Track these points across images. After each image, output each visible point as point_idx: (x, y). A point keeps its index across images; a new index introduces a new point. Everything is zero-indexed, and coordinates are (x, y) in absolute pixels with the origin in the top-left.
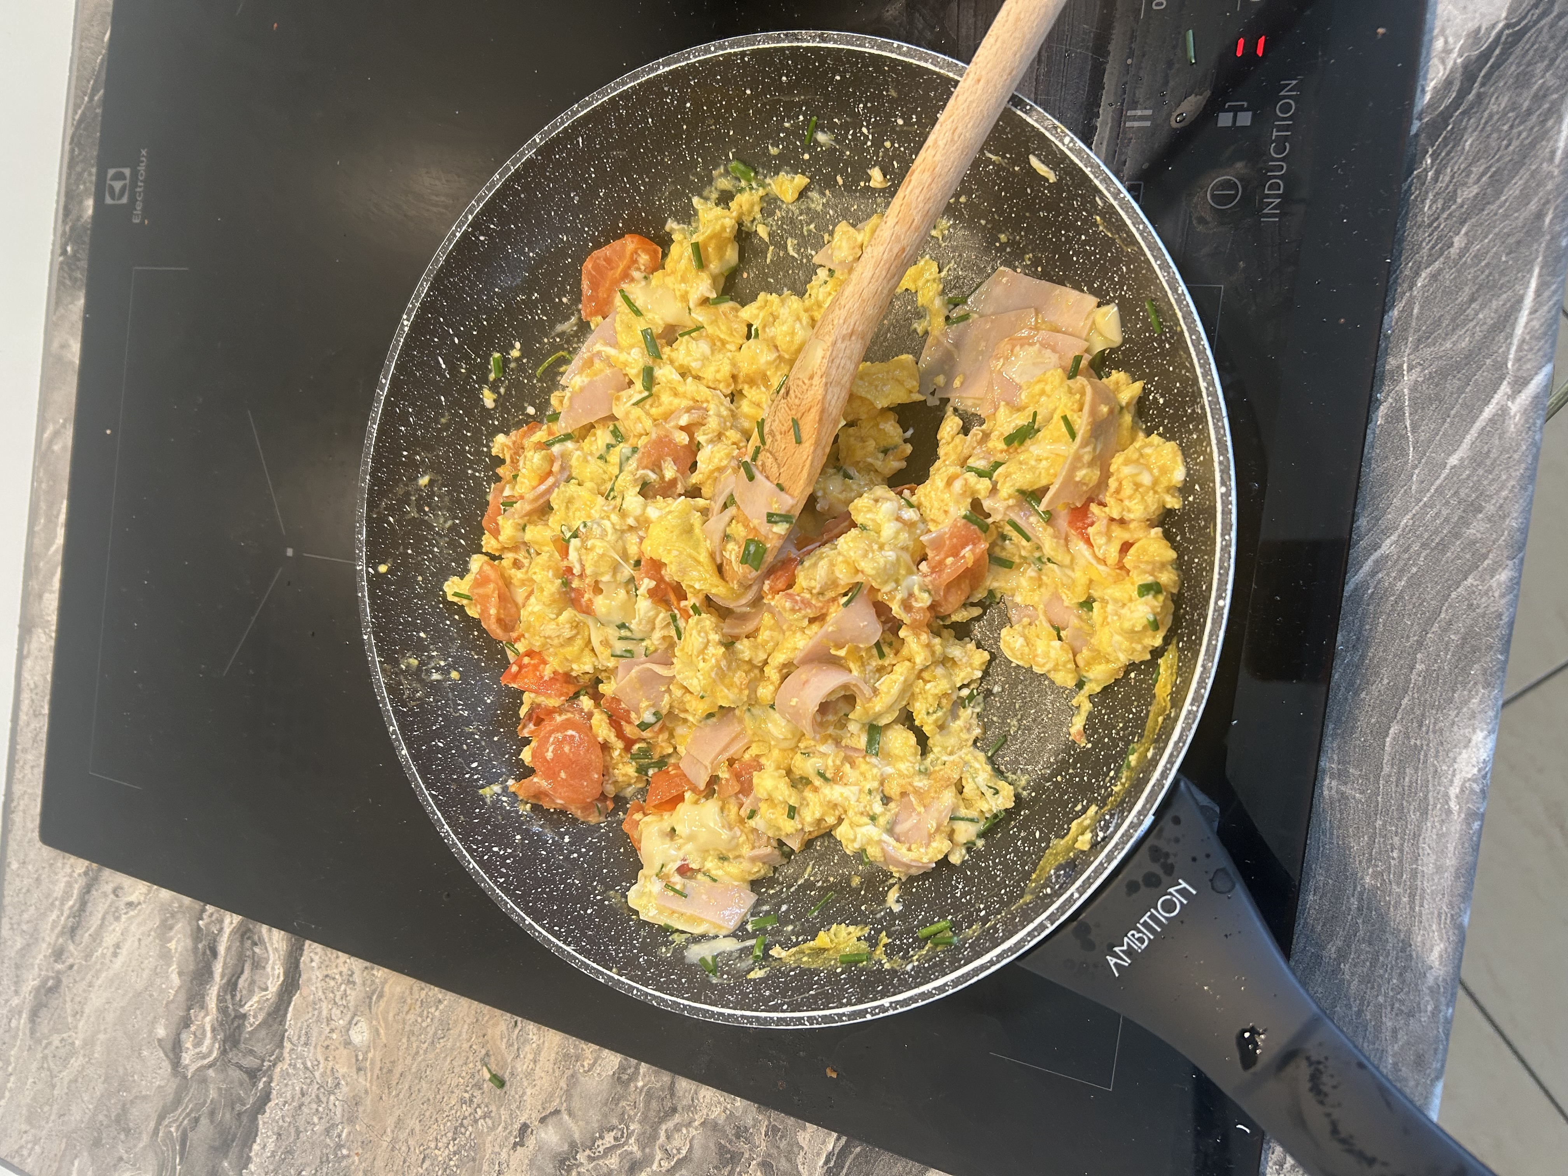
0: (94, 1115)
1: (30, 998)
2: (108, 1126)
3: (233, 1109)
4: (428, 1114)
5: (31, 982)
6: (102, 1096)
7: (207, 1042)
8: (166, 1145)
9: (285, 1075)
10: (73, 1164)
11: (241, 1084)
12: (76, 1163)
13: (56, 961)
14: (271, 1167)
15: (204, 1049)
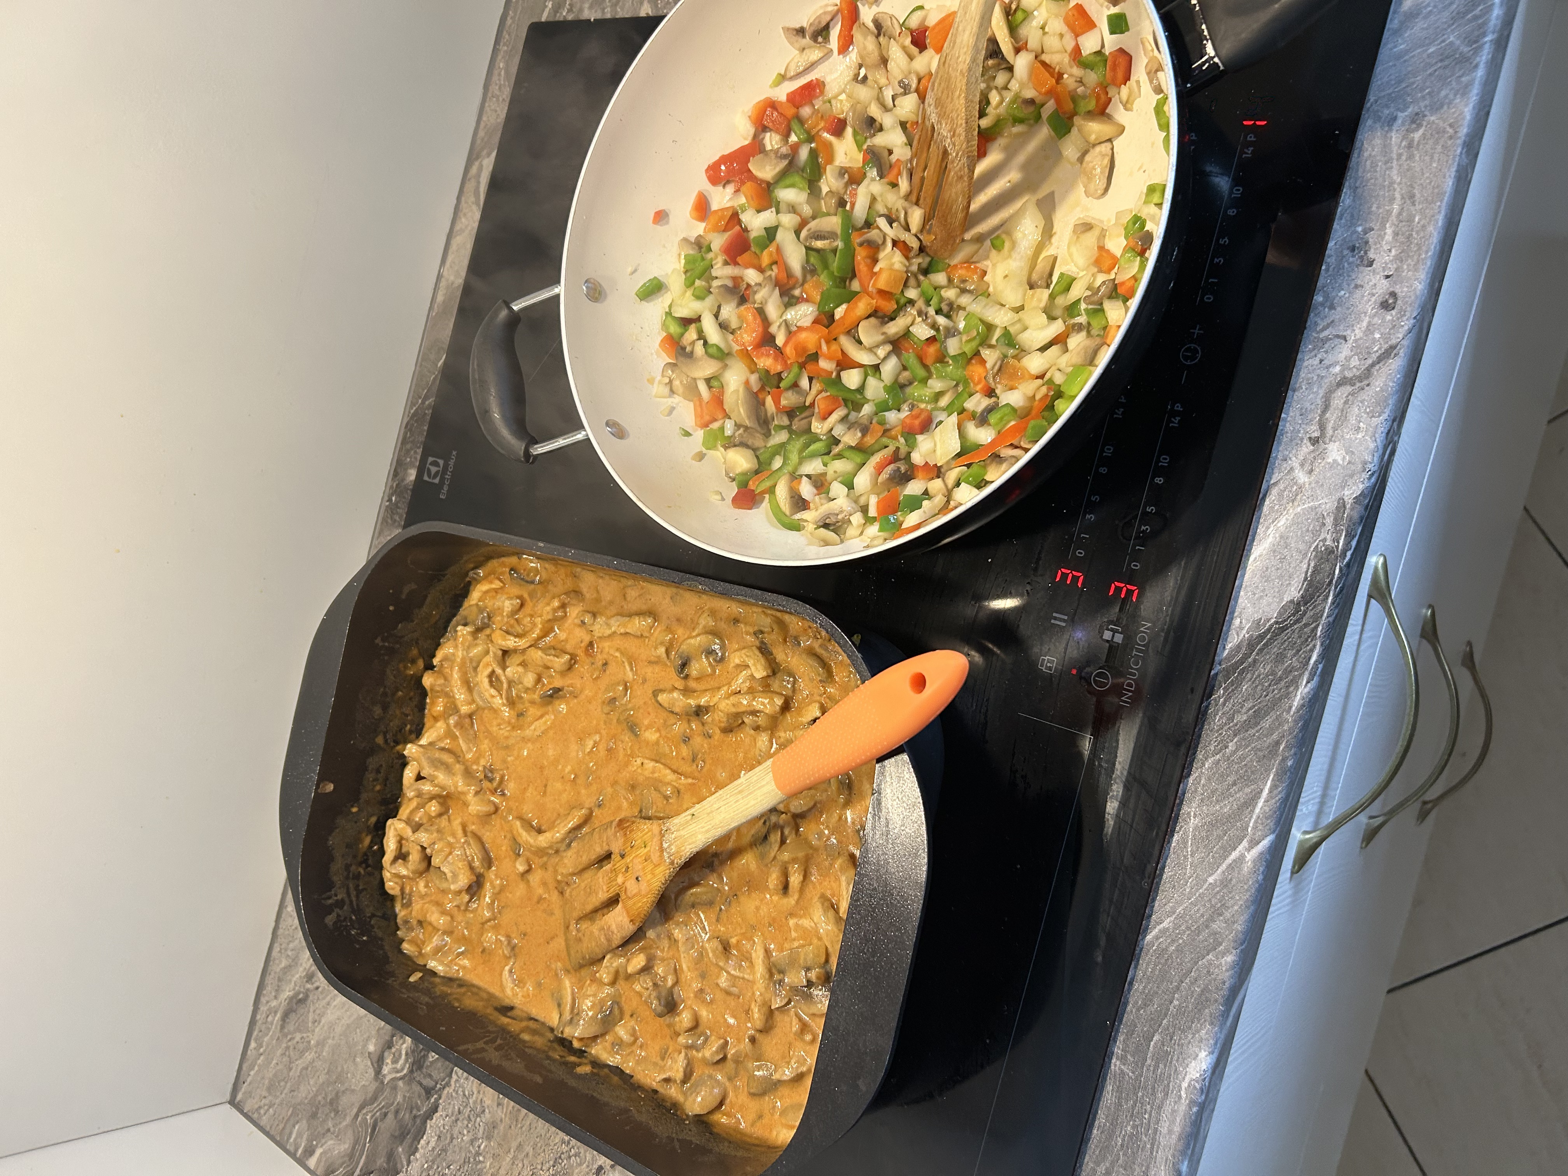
0: (316, 1096)
1: (284, 1004)
2: (323, 1106)
3: (411, 1112)
4: (539, 1145)
5: (287, 993)
6: (324, 1083)
7: (401, 1062)
8: (361, 1126)
9: (449, 1096)
10: (294, 1127)
11: (419, 1096)
12: (297, 1127)
13: (307, 982)
14: (431, 1158)
15: (399, 1066)
